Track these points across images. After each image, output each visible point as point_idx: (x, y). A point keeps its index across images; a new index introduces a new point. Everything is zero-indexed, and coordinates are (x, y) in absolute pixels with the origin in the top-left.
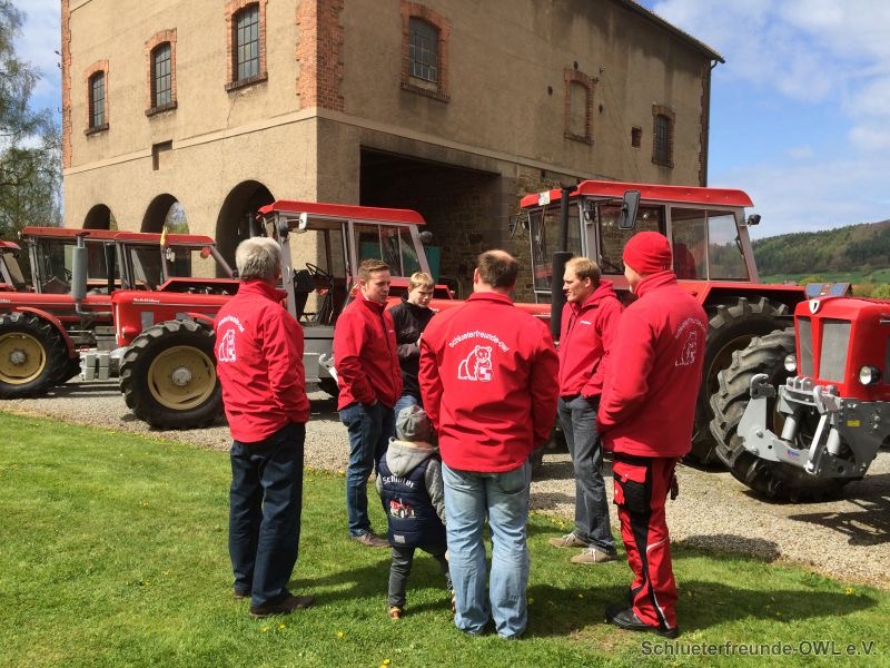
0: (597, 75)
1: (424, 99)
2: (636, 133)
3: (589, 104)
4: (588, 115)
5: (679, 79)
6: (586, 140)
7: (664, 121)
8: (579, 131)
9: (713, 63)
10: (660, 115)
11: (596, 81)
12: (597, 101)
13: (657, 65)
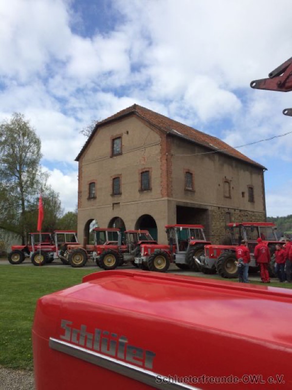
0: (231, 179)
1: (189, 192)
2: (243, 193)
3: (230, 187)
4: (230, 190)
5: (254, 176)
6: (230, 197)
7: (251, 189)
8: (227, 195)
9: (264, 170)
10: (250, 188)
11: (231, 181)
12: (232, 186)
13: (247, 174)
